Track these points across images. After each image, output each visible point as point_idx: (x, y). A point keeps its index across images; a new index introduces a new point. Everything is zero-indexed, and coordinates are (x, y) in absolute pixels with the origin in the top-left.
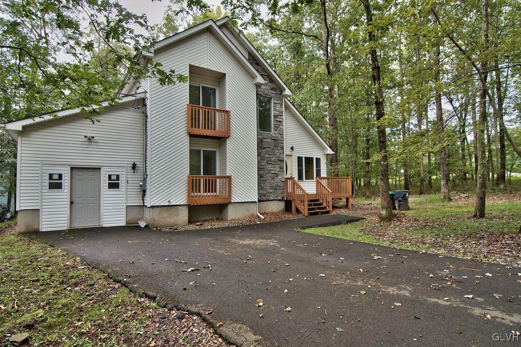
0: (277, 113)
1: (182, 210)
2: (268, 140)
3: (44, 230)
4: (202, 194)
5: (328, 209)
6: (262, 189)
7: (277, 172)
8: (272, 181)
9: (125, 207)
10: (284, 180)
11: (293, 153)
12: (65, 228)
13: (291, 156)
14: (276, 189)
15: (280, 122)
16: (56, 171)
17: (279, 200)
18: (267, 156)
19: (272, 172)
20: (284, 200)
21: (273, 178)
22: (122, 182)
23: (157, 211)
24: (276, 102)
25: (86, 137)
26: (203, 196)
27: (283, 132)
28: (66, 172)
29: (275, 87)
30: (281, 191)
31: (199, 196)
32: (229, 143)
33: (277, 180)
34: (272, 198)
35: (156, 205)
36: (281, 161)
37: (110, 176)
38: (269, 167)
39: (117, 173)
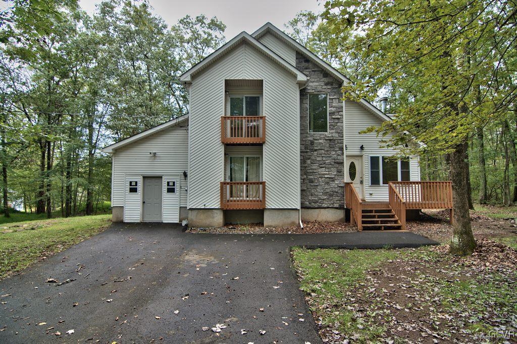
0: (334, 109)
1: (217, 213)
2: (320, 141)
3: (126, 221)
4: (245, 199)
5: (400, 223)
6: (312, 195)
7: (333, 176)
8: (326, 186)
9: (178, 208)
10: (342, 185)
11: (364, 153)
12: (139, 221)
13: (361, 156)
14: (331, 195)
15: (338, 119)
16: (134, 179)
17: (336, 208)
18: (318, 159)
19: (326, 176)
20: (343, 208)
21: (327, 183)
22: (177, 188)
23: (195, 213)
24: (331, 97)
25: (151, 153)
26: (245, 201)
27: (342, 130)
28: (140, 180)
29: (331, 80)
30: (337, 198)
31: (241, 201)
32: (266, 149)
33: (333, 185)
34: (326, 205)
35: (194, 207)
36: (338, 163)
37: (168, 183)
38: (322, 171)
39: (173, 181)
